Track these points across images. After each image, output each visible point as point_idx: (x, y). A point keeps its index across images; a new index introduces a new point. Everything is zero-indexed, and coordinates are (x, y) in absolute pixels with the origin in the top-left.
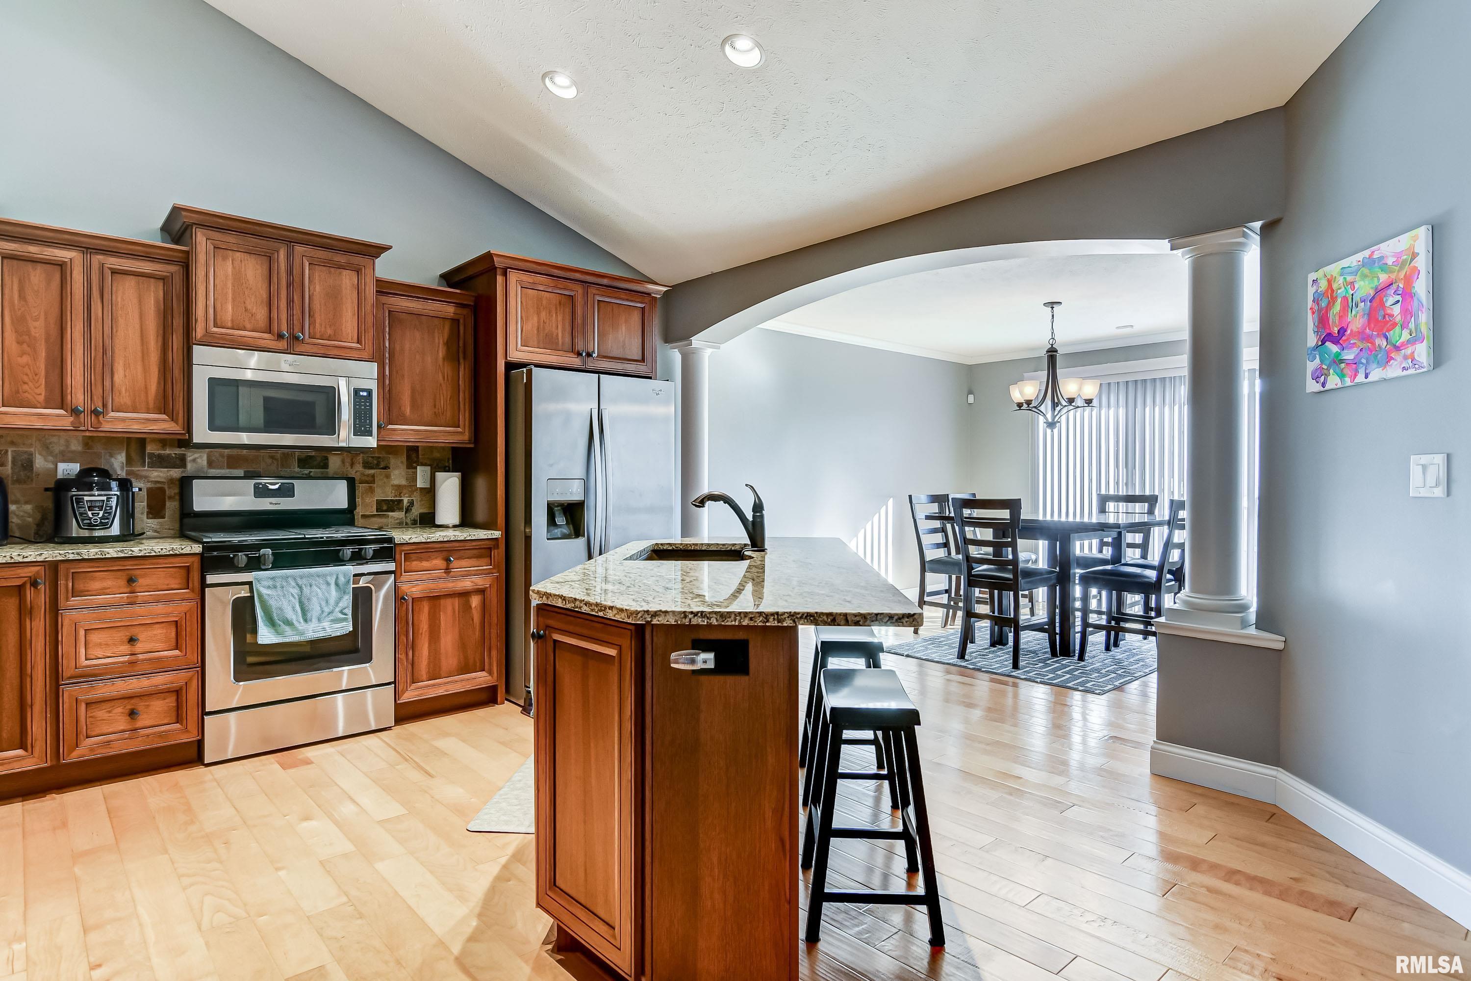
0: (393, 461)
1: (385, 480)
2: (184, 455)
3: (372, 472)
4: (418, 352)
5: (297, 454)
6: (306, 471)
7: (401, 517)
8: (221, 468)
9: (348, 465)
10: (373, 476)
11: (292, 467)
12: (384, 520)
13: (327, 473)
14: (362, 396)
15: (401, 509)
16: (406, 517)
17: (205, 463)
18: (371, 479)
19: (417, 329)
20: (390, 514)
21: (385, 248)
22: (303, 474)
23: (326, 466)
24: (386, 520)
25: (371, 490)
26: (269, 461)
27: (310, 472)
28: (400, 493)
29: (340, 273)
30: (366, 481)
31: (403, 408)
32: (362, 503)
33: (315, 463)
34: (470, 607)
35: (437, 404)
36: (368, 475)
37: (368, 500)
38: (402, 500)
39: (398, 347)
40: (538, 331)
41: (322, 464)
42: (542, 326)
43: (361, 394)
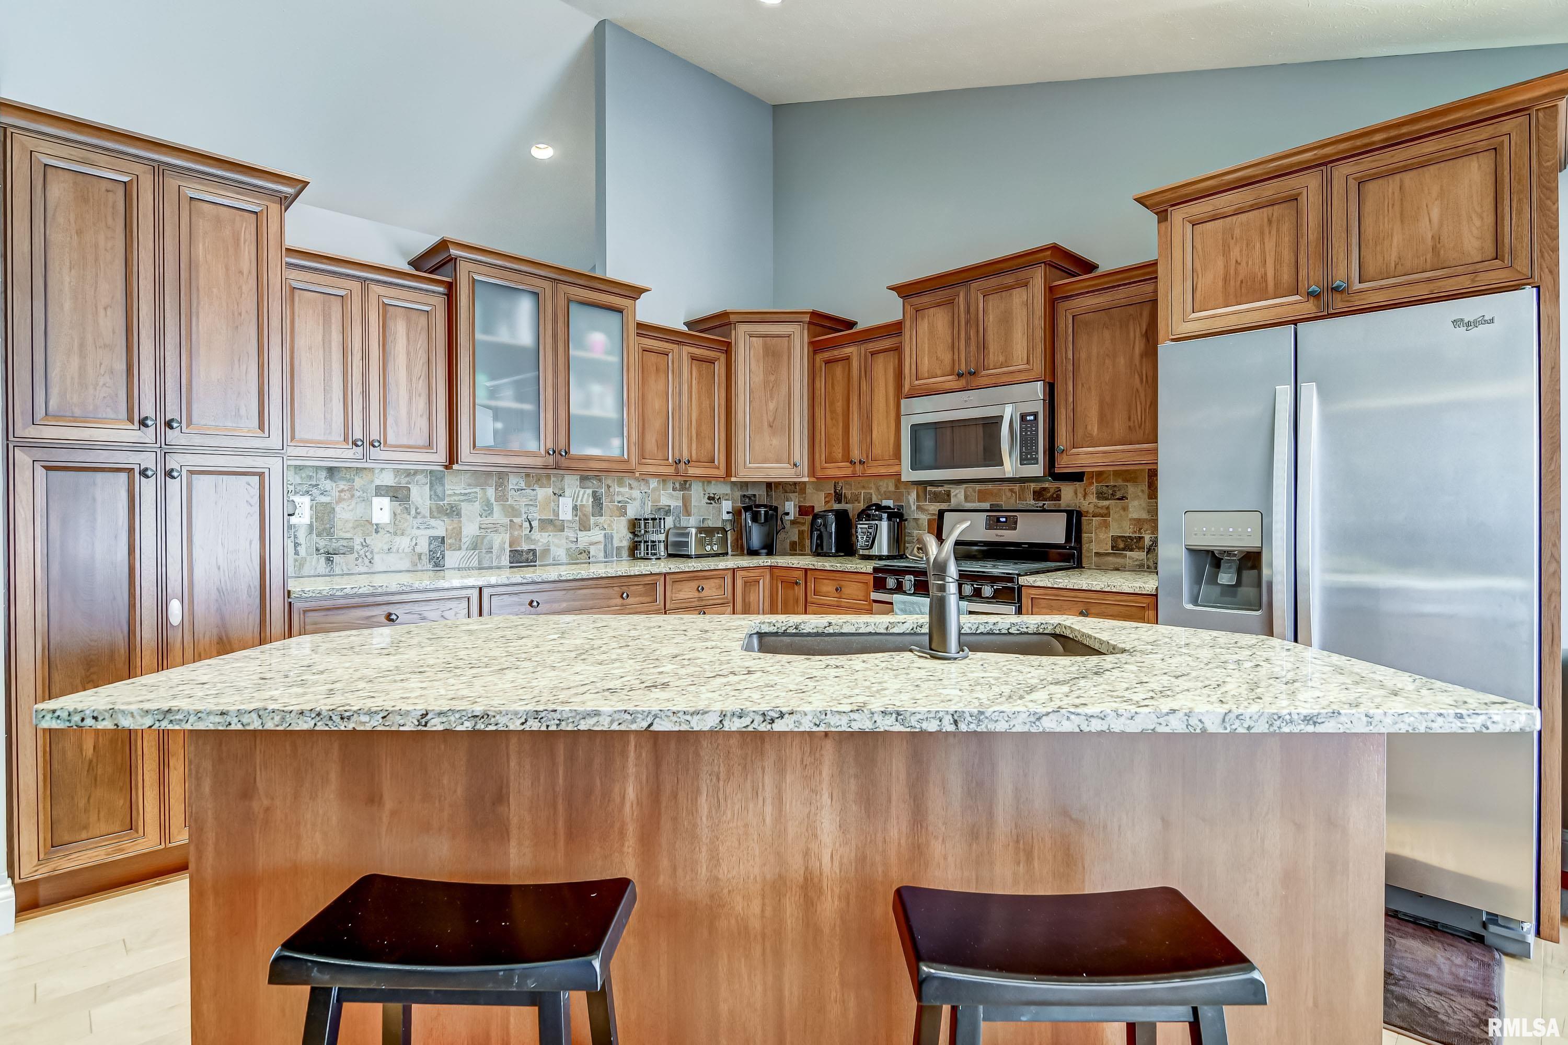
0: (1131, 489)
1: (1122, 512)
2: (950, 491)
3: (1106, 503)
4: (1108, 355)
5: (1032, 487)
6: (1041, 504)
7: (1141, 559)
8: (974, 502)
9: (1080, 495)
10: (1108, 508)
11: (1028, 500)
12: (1119, 560)
13: (1060, 505)
14: (1030, 420)
15: (1141, 548)
16: (1148, 559)
17: (963, 497)
18: (1105, 511)
19: (1107, 328)
20: (1128, 553)
22: (1038, 507)
23: (1058, 498)
24: (1123, 560)
25: (1106, 525)
26: (1009, 494)
28: (1140, 529)
29: (1011, 294)
30: (1100, 514)
31: (1089, 428)
32: (1095, 539)
33: (1049, 495)
35: (1132, 416)
36: (1102, 508)
37: (1102, 536)
38: (1143, 537)
39: (1083, 355)
40: (1226, 280)
41: (1055, 496)
42: (1232, 272)
43: (1028, 418)
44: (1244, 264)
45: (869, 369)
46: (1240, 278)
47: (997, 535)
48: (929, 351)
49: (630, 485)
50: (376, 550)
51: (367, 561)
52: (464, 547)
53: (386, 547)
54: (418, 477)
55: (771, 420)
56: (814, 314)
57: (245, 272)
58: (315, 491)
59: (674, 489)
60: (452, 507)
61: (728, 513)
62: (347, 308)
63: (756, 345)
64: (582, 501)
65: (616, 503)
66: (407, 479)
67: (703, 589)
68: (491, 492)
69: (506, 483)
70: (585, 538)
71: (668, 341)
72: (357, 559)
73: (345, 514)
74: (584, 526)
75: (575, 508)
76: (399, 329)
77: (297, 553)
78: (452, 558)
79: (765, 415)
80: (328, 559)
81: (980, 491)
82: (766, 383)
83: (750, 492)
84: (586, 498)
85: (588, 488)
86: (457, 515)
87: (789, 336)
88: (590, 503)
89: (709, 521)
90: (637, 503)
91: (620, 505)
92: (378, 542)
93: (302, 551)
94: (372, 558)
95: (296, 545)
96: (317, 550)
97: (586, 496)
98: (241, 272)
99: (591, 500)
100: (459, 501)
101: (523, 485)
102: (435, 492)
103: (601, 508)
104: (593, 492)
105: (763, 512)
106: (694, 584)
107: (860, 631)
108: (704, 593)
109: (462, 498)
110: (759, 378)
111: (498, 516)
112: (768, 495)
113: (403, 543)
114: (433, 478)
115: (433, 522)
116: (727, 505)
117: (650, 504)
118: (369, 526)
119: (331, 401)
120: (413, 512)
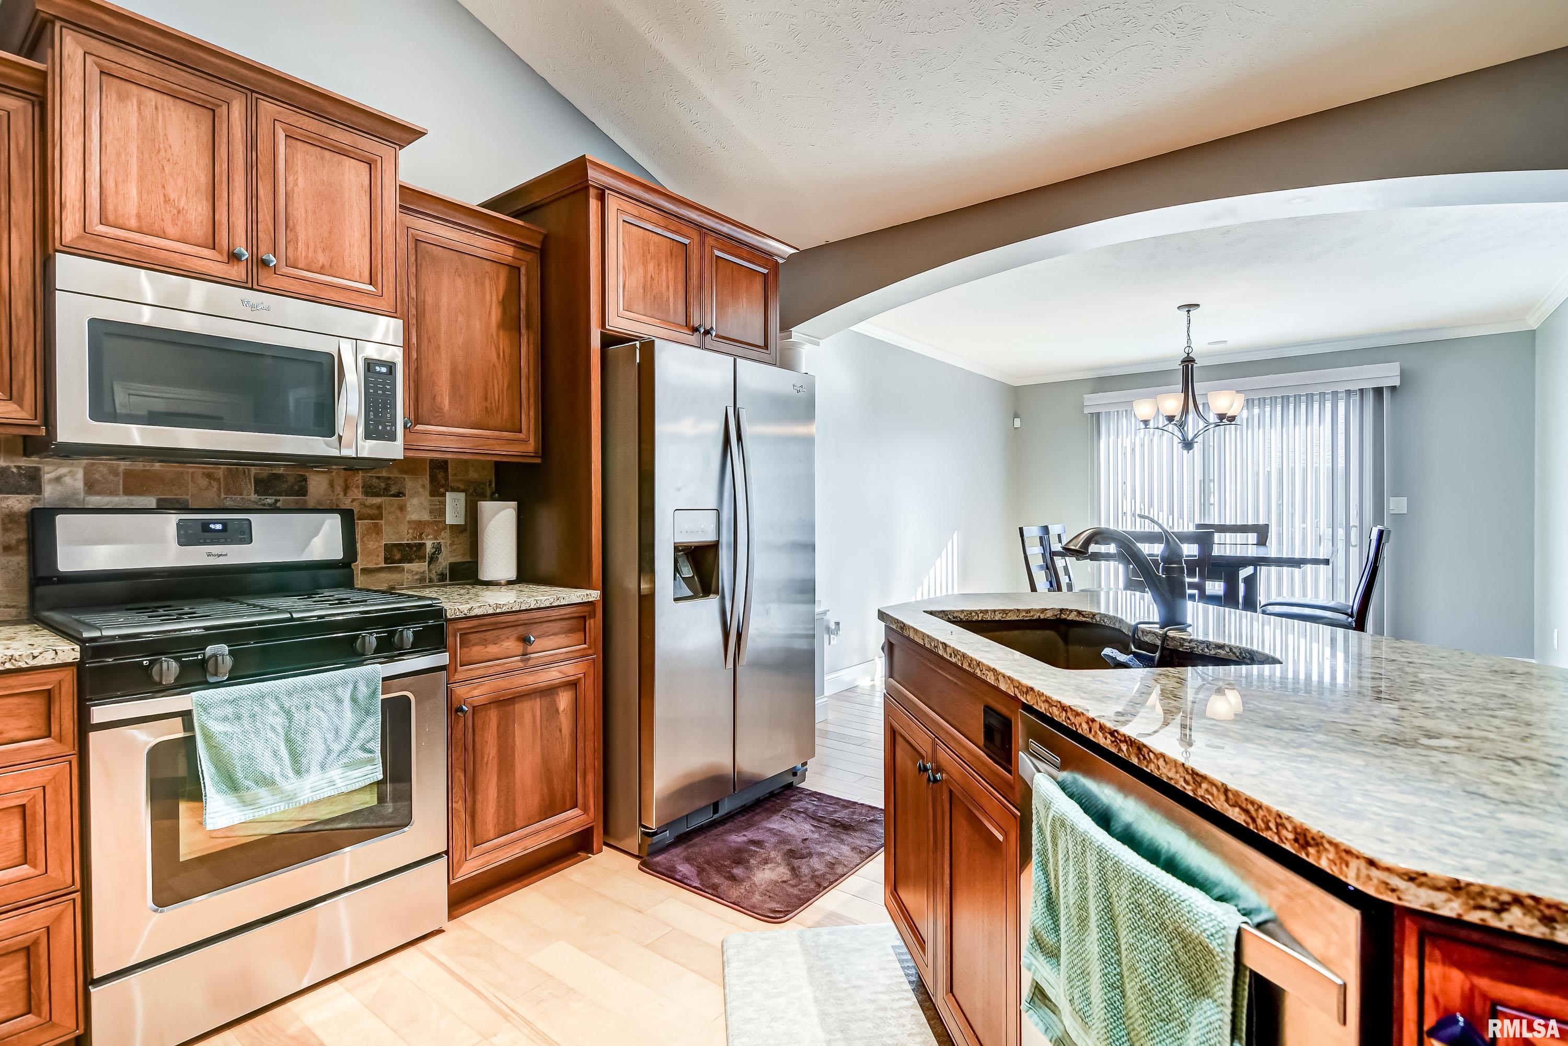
0: (410, 484)
1: (398, 513)
2: (38, 467)
3: (377, 500)
4: (460, 311)
6: (270, 500)
7: (422, 570)
8: (113, 493)
9: (339, 489)
10: (379, 507)
11: (245, 493)
12: (396, 576)
13: (305, 501)
14: (379, 373)
15: (421, 558)
16: (430, 571)
17: (80, 483)
18: (375, 512)
19: (459, 275)
20: (406, 566)
21: (415, 134)
22: (264, 505)
23: (303, 492)
24: (400, 575)
25: (377, 530)
26: (204, 482)
27: (277, 501)
28: (421, 534)
29: (340, 163)
30: (369, 515)
31: (438, 399)
32: (363, 550)
33: (285, 486)
34: (557, 711)
35: (489, 395)
36: (371, 506)
37: (372, 545)
38: (424, 544)
39: (429, 300)
40: (645, 289)
41: (296, 488)
42: (649, 284)
43: (378, 369)
46: (654, 293)
81: (128, 474)
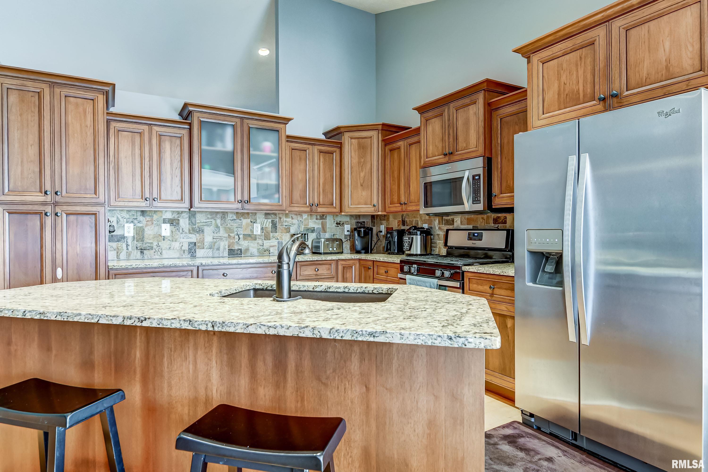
2: (454, 219)
5: (493, 216)
8: (465, 225)
11: (490, 224)
13: (506, 227)
17: (460, 222)
19: (517, 125)
22: (495, 228)
23: (505, 222)
26: (481, 220)
27: (498, 226)
29: (469, 109)
31: (509, 182)
33: (501, 221)
40: (559, 94)
41: (504, 221)
42: (562, 89)
43: (476, 178)
44: (568, 84)
45: (408, 153)
46: (566, 92)
47: (473, 243)
48: (432, 142)
49: (292, 217)
50: (163, 248)
51: (159, 253)
52: (205, 247)
53: (168, 247)
54: (183, 214)
55: (362, 182)
56: (383, 125)
57: (89, 126)
58: (136, 221)
59: (317, 219)
60: (200, 228)
61: (348, 231)
62: (142, 138)
63: (354, 143)
64: (266, 225)
65: (284, 226)
66: (178, 215)
67: (318, 270)
68: (219, 221)
69: (226, 217)
70: (267, 244)
71: (306, 144)
72: (155, 252)
73: (149, 232)
74: (267, 238)
75: (262, 229)
76: (167, 146)
77: (127, 249)
78: (200, 253)
79: (359, 180)
80: (141, 252)
81: (468, 219)
82: (359, 163)
83: (361, 220)
84: (268, 224)
85: (269, 219)
86: (202, 232)
87: (371, 137)
88: (270, 226)
89: (337, 236)
90: (296, 226)
91: (286, 227)
92: (164, 245)
93: (130, 248)
94: (162, 252)
95: (127, 245)
96: (137, 248)
97: (268, 223)
98: (87, 126)
99: (271, 225)
100: (203, 225)
101: (235, 217)
102: (191, 221)
103: (276, 229)
104: (272, 221)
105: (363, 231)
106: (313, 267)
107: (301, 289)
108: (319, 272)
109: (204, 224)
110: (355, 160)
111: (222, 233)
112: (372, 222)
113: (176, 245)
114: (190, 215)
115: (191, 235)
116: (347, 227)
117: (303, 226)
118: (160, 237)
119: (135, 181)
120: (181, 231)
